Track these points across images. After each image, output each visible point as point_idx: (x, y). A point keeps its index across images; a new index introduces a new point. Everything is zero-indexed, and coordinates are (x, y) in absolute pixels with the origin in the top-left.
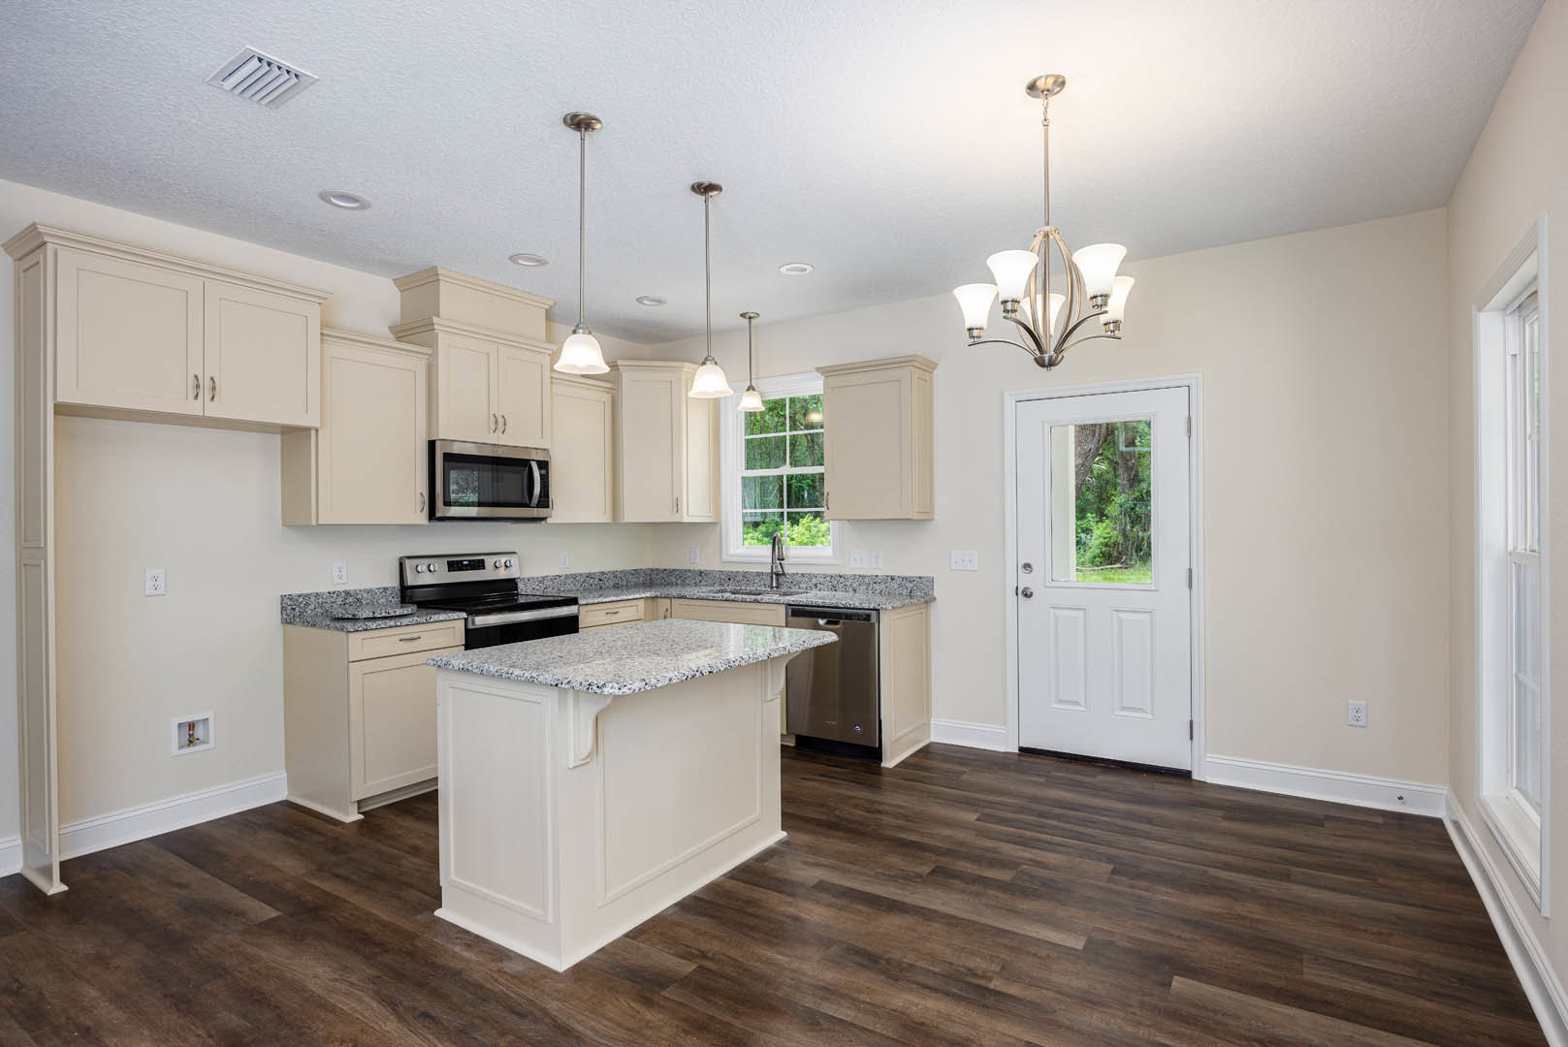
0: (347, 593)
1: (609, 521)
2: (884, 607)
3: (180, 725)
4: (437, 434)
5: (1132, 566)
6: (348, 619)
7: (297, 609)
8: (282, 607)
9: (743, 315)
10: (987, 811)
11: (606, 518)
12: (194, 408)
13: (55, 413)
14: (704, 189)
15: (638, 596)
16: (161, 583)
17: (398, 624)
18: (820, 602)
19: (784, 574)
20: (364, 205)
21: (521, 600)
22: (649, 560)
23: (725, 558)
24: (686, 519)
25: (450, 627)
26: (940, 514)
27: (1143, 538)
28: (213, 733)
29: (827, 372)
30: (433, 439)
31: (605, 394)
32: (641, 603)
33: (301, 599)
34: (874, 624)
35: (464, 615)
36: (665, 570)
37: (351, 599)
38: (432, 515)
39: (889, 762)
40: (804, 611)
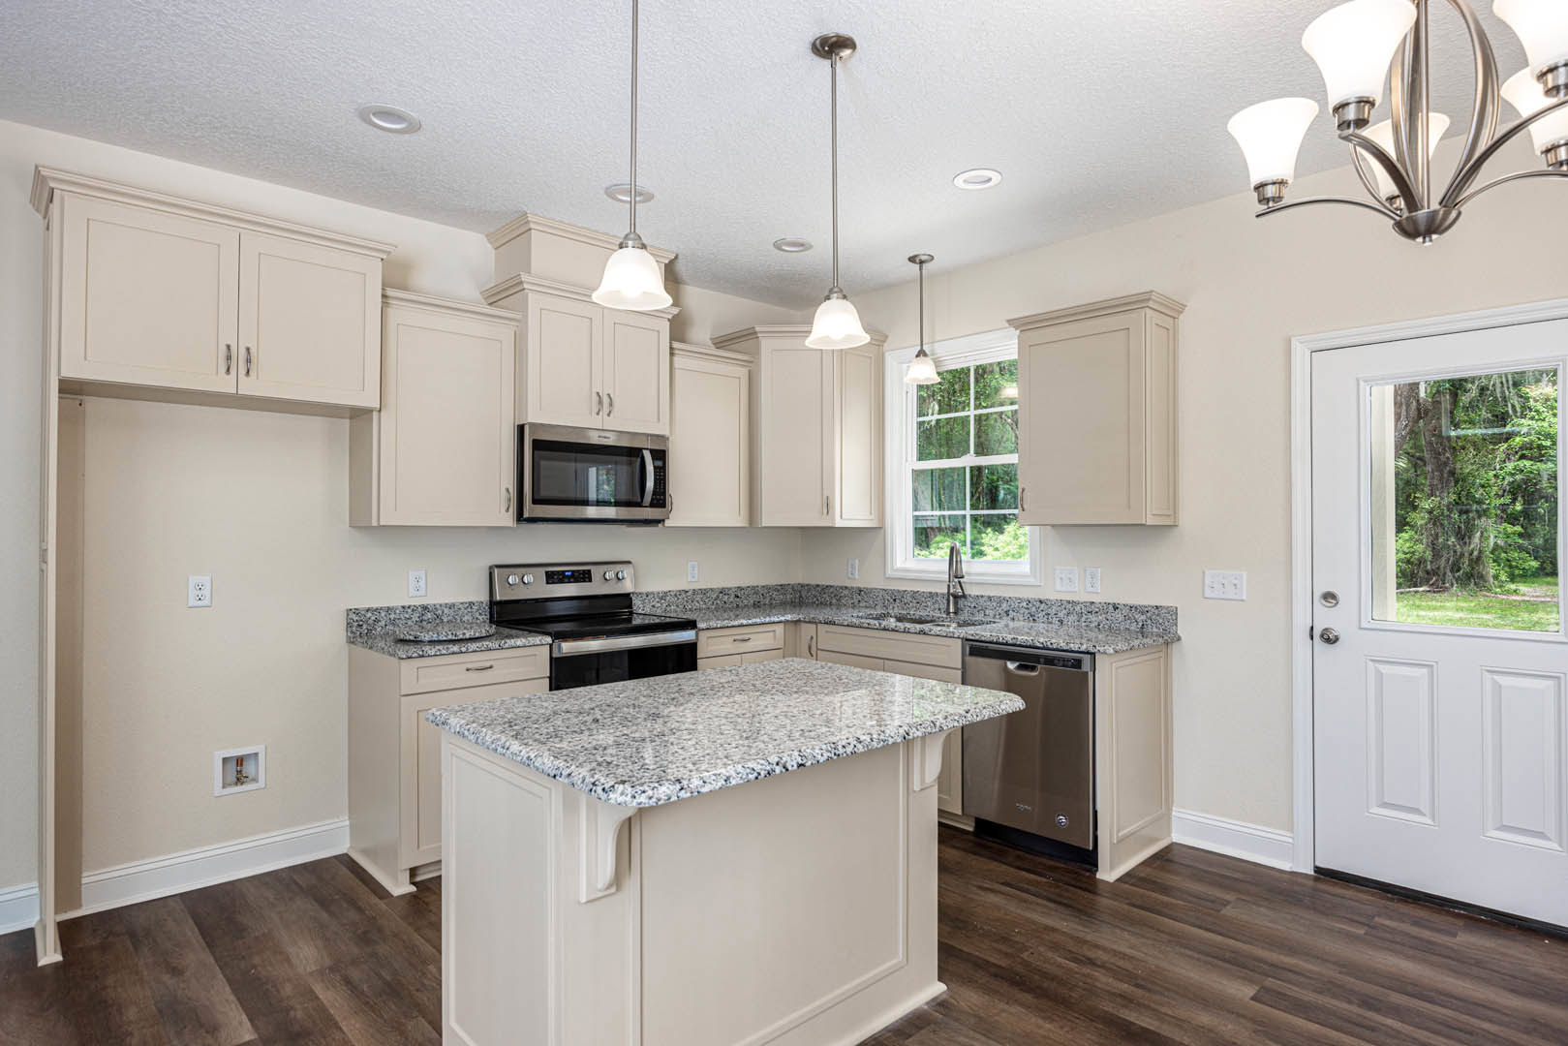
0: (425, 608)
1: (747, 525)
2: (1102, 649)
3: (225, 760)
4: (527, 417)
5: (1445, 590)
6: (410, 641)
7: (365, 627)
8: (348, 624)
9: (912, 259)
10: (1269, 982)
11: (739, 521)
12: (225, 385)
13: (61, 391)
14: (830, 47)
15: (776, 619)
16: (206, 592)
17: (464, 649)
18: (1009, 638)
19: (964, 596)
20: (414, 127)
21: (637, 621)
22: (799, 574)
23: (889, 573)
24: (839, 523)
25: (533, 653)
26: (1186, 519)
27: (1462, 555)
28: (261, 770)
29: (1023, 325)
30: (521, 423)
31: (740, 369)
32: (780, 628)
33: (369, 615)
34: (1087, 673)
35: (549, 640)
36: (818, 586)
37: (429, 615)
38: (520, 517)
39: (1109, 872)
40: (987, 648)
